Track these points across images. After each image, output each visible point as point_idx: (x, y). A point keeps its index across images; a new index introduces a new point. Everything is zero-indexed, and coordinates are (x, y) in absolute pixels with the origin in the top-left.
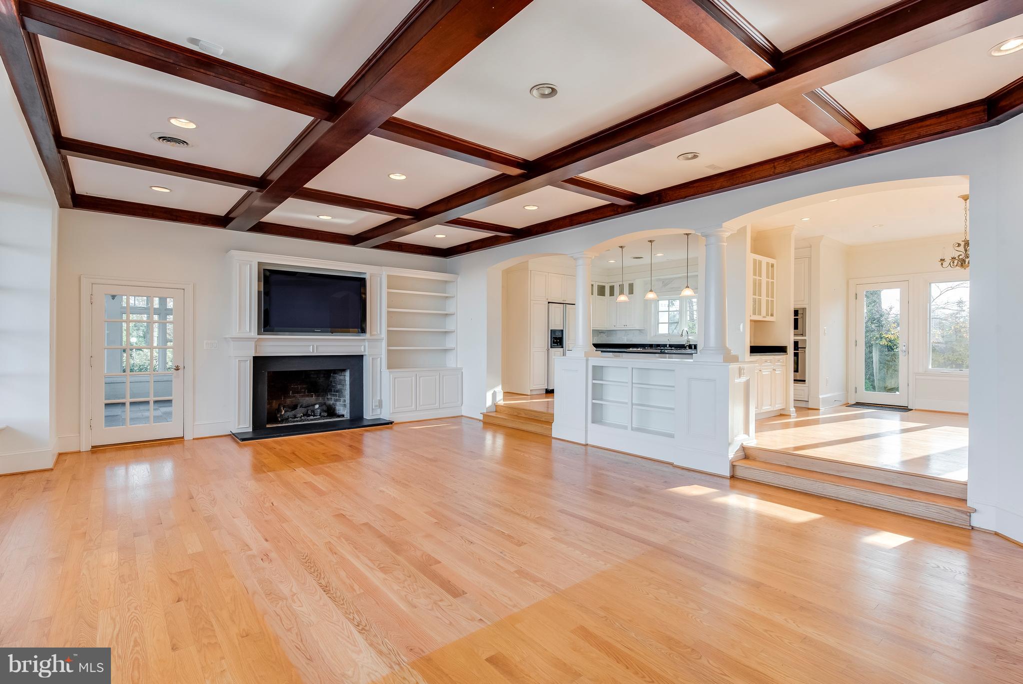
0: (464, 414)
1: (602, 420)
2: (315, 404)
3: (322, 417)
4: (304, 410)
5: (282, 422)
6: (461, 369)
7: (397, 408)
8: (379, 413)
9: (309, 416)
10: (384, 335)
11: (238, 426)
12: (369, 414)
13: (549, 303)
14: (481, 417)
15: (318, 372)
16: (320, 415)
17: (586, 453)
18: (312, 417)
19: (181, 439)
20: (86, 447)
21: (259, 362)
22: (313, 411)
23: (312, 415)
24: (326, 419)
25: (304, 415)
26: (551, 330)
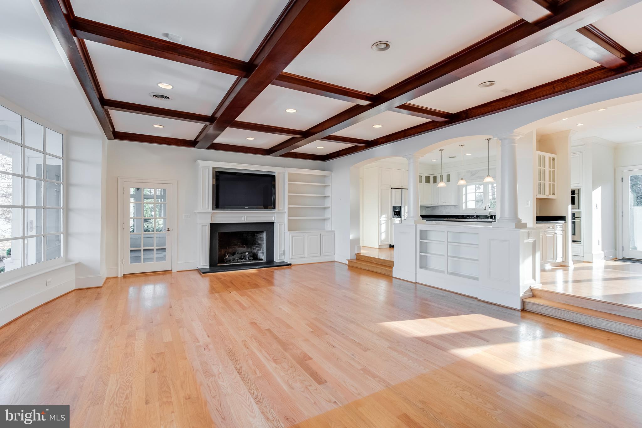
0: (335, 260)
1: (427, 267)
2: (246, 252)
3: (250, 260)
4: (239, 255)
5: (226, 262)
6: (334, 231)
7: (294, 255)
8: (283, 258)
9: (242, 259)
10: (286, 210)
11: (202, 264)
12: (277, 259)
13: (391, 188)
14: (347, 262)
15: (248, 232)
16: (248, 259)
17: (416, 288)
18: (244, 260)
19: (170, 271)
20: (120, 275)
21: (214, 227)
22: (244, 256)
23: (244, 259)
24: (252, 261)
25: (239, 259)
26: (393, 206)
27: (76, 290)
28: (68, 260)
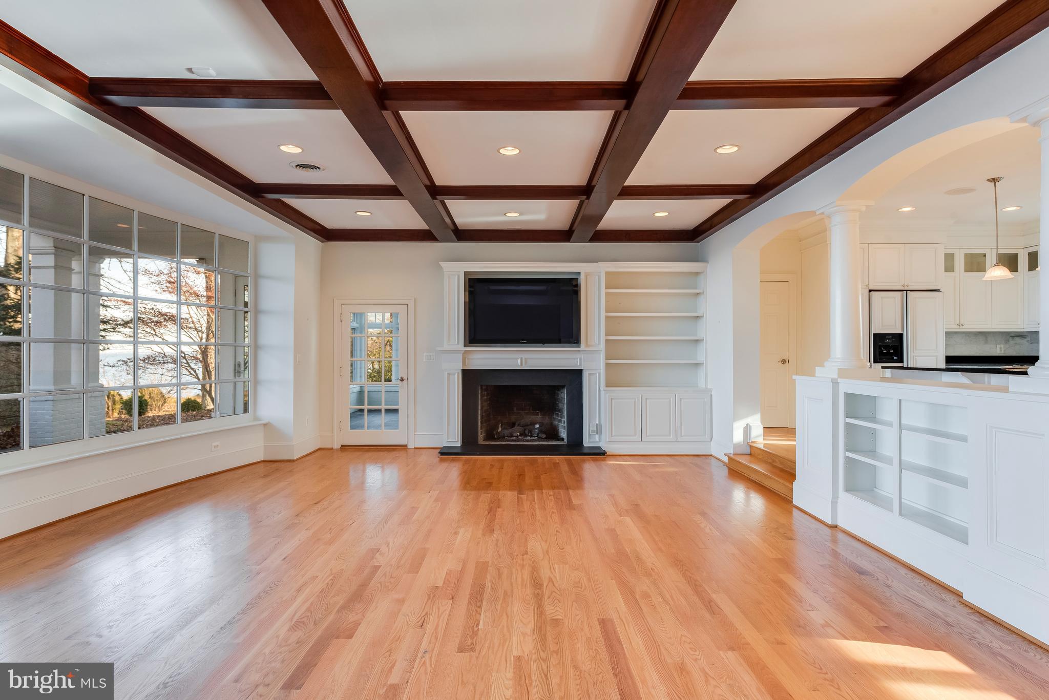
0: (713, 453)
2: (536, 424)
3: (540, 439)
4: (521, 429)
5: (498, 439)
6: (711, 390)
7: (614, 436)
8: (598, 440)
9: (526, 436)
10: (602, 346)
11: (447, 439)
12: (588, 441)
13: (870, 291)
14: (726, 459)
15: (541, 387)
16: (537, 437)
18: (529, 438)
19: (404, 447)
20: (337, 446)
22: (530, 431)
23: (528, 436)
24: (542, 441)
25: (521, 435)
26: (875, 335)
27: (264, 461)
28: (256, 418)
